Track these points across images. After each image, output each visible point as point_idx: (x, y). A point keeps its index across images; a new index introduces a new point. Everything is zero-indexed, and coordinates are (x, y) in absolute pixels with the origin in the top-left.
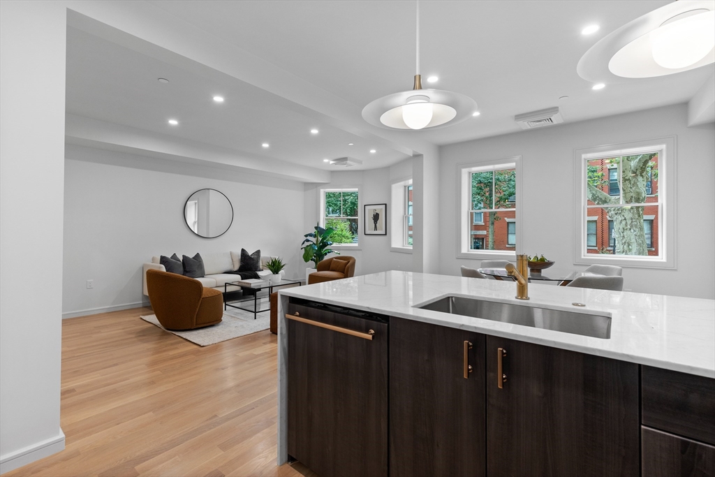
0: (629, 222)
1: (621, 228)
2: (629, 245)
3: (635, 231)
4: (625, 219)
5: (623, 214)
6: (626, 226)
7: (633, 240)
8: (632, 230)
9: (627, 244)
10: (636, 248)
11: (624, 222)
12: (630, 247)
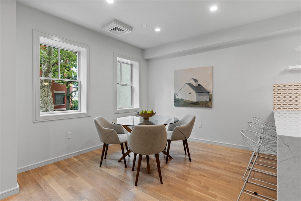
0: (47, 93)
1: (43, 95)
2: (47, 104)
3: (49, 97)
4: (45, 91)
5: (43, 89)
6: (45, 95)
7: (49, 102)
8: (48, 97)
9: (46, 104)
10: (50, 105)
11: (44, 93)
12: (48, 105)
